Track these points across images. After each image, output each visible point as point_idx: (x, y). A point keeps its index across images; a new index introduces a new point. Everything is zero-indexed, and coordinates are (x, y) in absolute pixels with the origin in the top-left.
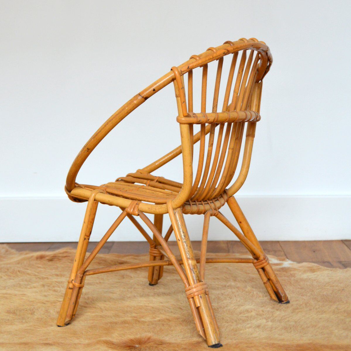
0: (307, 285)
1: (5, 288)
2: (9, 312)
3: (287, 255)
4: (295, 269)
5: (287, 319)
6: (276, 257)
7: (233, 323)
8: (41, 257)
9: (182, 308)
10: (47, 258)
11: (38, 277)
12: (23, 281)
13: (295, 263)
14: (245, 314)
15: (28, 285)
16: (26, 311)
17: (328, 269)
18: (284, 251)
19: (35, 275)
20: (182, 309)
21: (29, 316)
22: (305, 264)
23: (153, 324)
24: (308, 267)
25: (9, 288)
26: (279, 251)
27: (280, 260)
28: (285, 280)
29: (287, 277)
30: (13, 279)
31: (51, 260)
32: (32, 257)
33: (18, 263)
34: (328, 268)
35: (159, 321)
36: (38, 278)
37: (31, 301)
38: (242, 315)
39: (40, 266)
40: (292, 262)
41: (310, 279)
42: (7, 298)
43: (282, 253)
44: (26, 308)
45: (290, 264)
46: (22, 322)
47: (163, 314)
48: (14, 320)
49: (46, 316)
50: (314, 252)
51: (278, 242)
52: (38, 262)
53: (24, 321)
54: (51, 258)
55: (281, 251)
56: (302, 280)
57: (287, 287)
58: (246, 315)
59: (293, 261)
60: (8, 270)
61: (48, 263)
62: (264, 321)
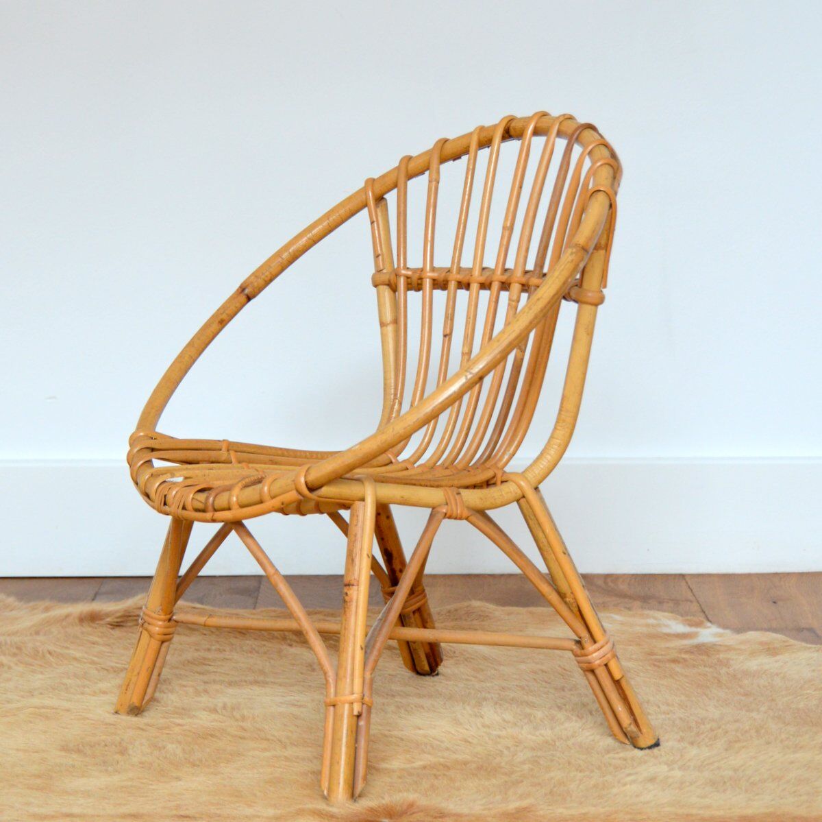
0: (759, 686)
1: (31, 693)
2: (65, 749)
3: (706, 612)
4: (729, 649)
5: (716, 765)
6: (680, 618)
7: (592, 771)
8: (93, 618)
9: (470, 740)
10: (109, 620)
11: (102, 666)
12: (69, 678)
13: (728, 632)
14: (617, 753)
15: (84, 686)
16: (106, 745)
17: (810, 648)
18: (698, 602)
19: (93, 663)
20: (469, 742)
21: (118, 757)
22: (751, 635)
23: (410, 774)
24: (761, 643)
25: (41, 694)
26: (687, 600)
27: (691, 625)
28: (705, 675)
29: (711, 667)
30: (42, 673)
31: (117, 625)
32: (67, 616)
33: (37, 633)
34: (809, 646)
35: (425, 767)
36: (103, 668)
37: (111, 724)
38: (611, 755)
39: (95, 639)
40: (720, 630)
41: (764, 673)
42: (47, 718)
43: (695, 607)
44: (104, 741)
45: (716, 635)
46: (107, 770)
47: (429, 753)
48: (86, 766)
49: (159, 759)
50: (775, 603)
51: (682, 576)
52: (87, 628)
53: (110, 769)
54: (119, 620)
55: (691, 602)
56: (746, 673)
57: (711, 691)
58: (622, 755)
59: (725, 627)
60: (19, 648)
61: (112, 632)
62: (665, 768)
